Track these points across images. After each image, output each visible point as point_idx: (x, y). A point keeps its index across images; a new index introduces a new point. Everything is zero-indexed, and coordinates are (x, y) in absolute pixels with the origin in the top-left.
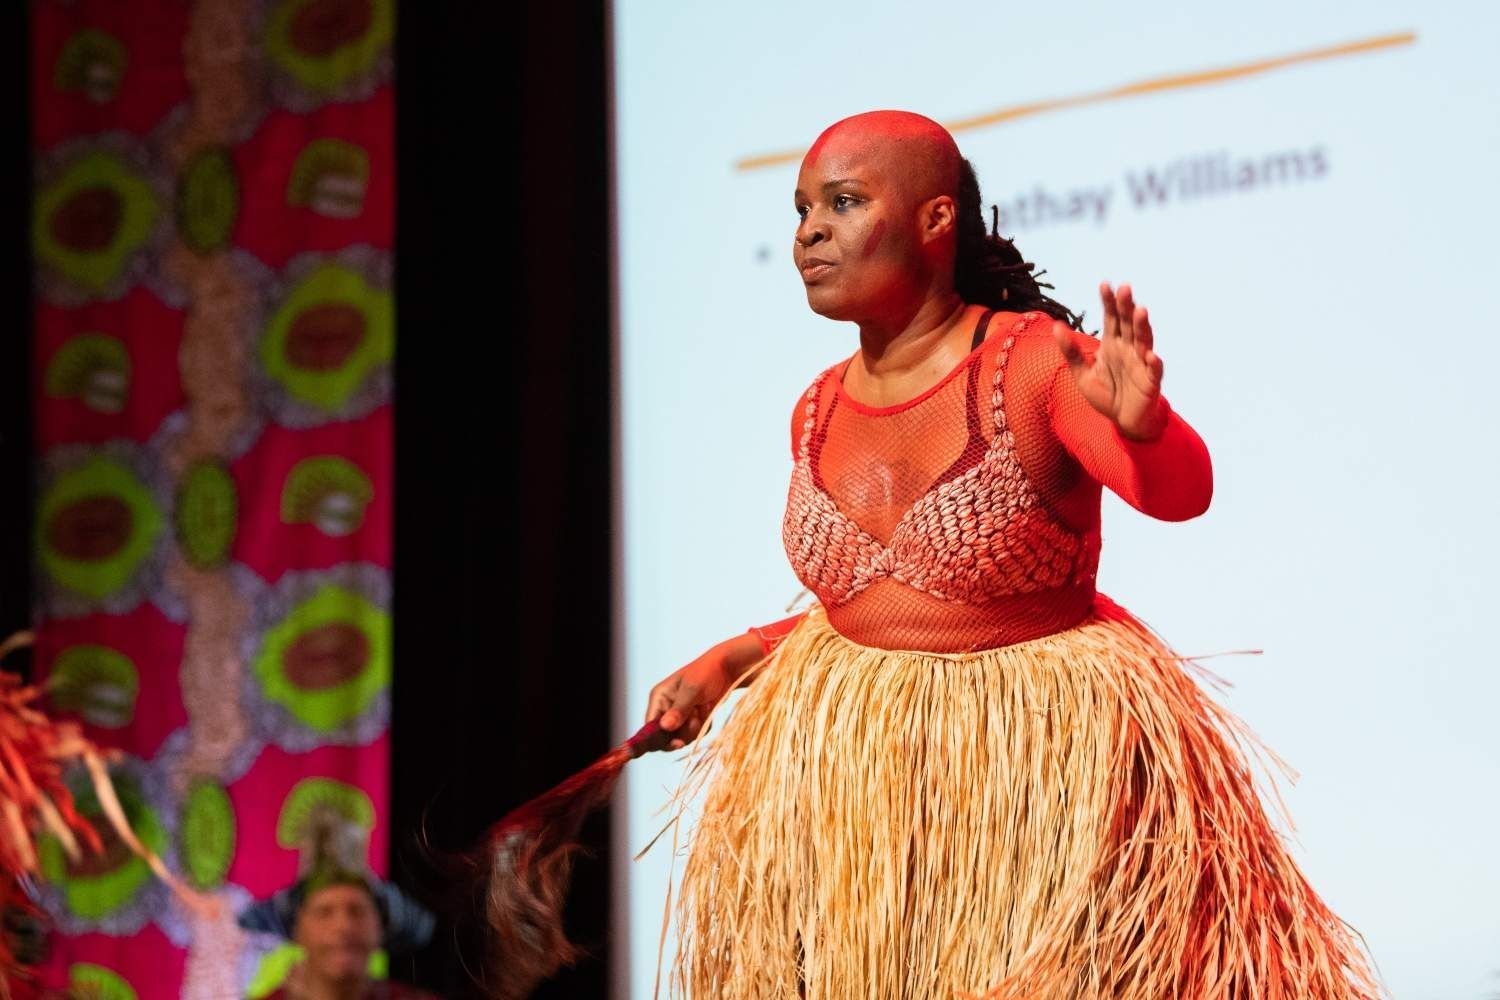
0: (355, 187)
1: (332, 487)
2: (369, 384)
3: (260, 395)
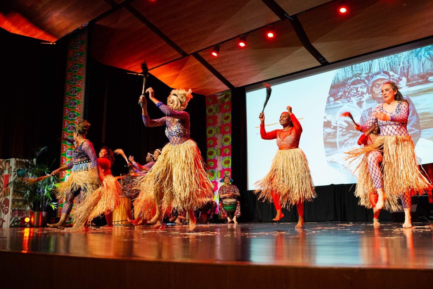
0: (229, 129)
1: (227, 151)
2: (230, 143)
3: (222, 144)
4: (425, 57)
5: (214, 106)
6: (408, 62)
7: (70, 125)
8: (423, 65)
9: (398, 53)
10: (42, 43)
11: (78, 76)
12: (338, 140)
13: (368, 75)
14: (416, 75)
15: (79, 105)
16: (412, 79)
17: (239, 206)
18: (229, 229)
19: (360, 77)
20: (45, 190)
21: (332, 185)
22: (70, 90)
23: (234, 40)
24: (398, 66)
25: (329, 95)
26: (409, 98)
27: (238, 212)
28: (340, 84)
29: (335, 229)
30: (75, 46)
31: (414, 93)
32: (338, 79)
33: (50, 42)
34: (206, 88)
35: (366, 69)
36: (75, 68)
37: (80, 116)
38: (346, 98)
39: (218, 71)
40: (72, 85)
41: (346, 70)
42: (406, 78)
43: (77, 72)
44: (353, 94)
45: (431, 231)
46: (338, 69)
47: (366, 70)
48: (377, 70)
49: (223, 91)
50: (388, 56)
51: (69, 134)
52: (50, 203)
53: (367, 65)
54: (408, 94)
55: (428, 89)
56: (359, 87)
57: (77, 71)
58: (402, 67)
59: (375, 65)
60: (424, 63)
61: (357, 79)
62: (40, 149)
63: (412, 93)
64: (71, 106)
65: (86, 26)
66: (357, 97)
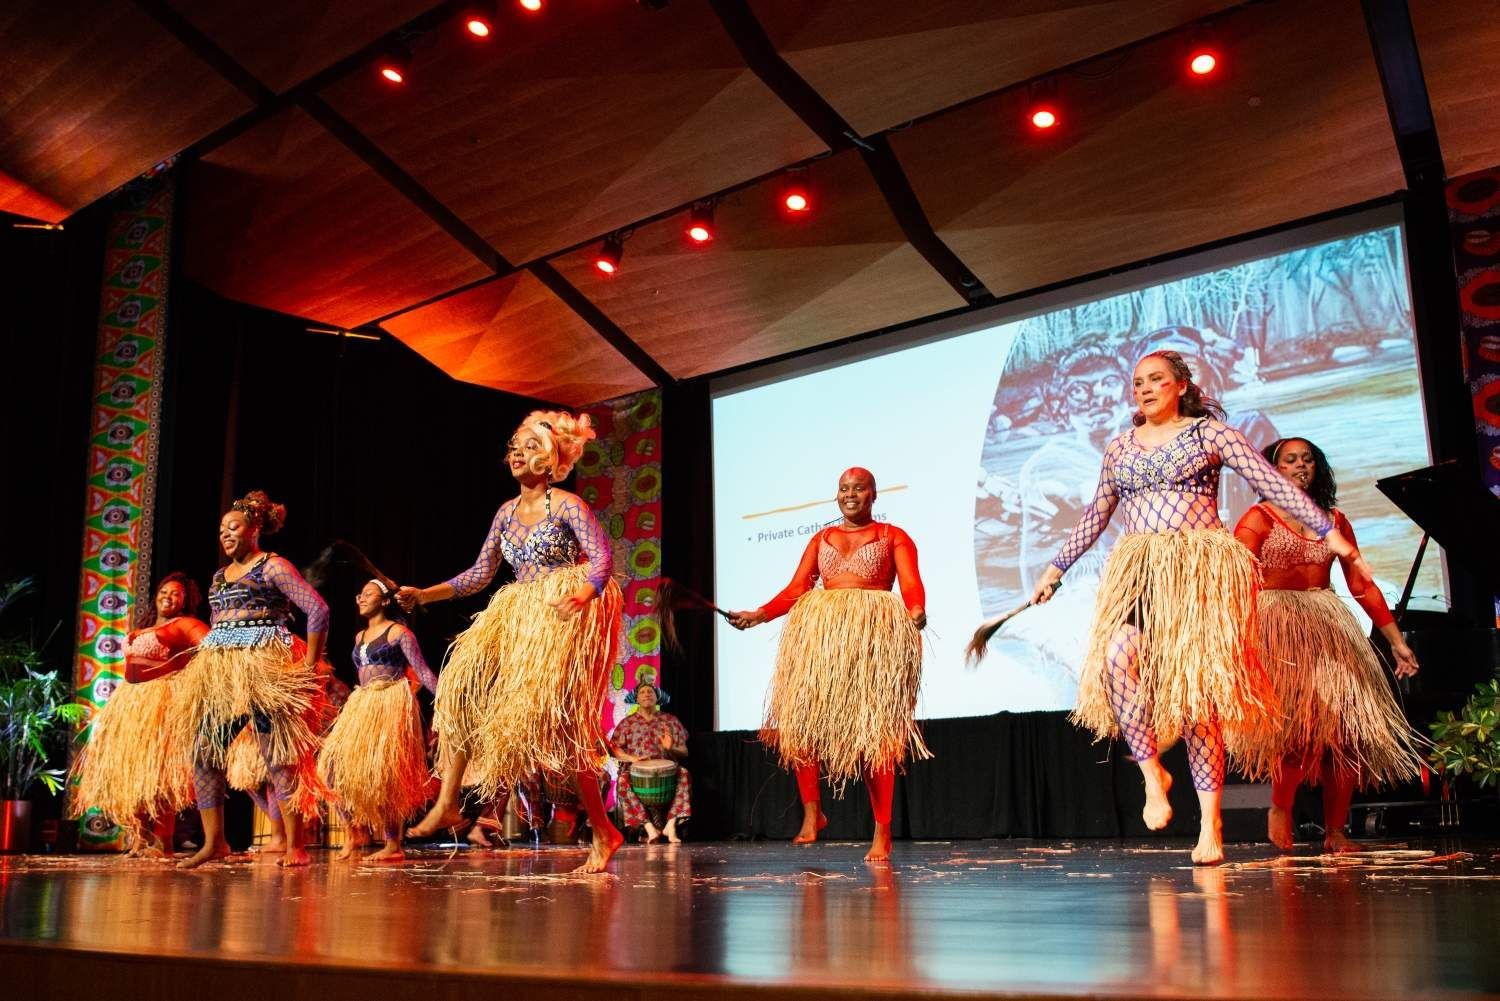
1: (647, 596)
3: (629, 573)
4: (1323, 279)
5: (602, 444)
6: (1265, 295)
7: (112, 507)
8: (1316, 306)
9: (1227, 268)
10: (16, 226)
11: (140, 340)
12: (1024, 561)
13: (1128, 339)
14: (1289, 341)
15: (142, 438)
16: (1276, 355)
17: (684, 784)
18: (651, 862)
19: (1100, 348)
20: (25, 727)
21: (1005, 715)
22: (110, 385)
23: (670, 218)
24: (1231, 312)
25: (995, 408)
26: (1266, 420)
27: (682, 806)
28: (1032, 371)
29: (1012, 864)
30: (131, 237)
31: (1282, 403)
32: (1025, 353)
33: (45, 223)
34: (576, 380)
35: (1122, 319)
36: (131, 312)
37: (144, 474)
38: (1051, 419)
39: (618, 324)
40: (117, 369)
41: (1052, 323)
42: (1257, 350)
43: (137, 326)
44: (1076, 404)
45: (1339, 871)
46: (1027, 321)
47: (1122, 324)
48: (1158, 323)
49: (634, 390)
50: (1196, 278)
51: (108, 538)
52: (41, 771)
53: (1125, 307)
54: (1263, 405)
55: (1332, 390)
56: (1095, 382)
57: (136, 323)
58: (1244, 315)
59: (1153, 307)
60: (1320, 299)
61: (1091, 355)
62: (7, 585)
63: (1276, 403)
64: (116, 442)
65: (171, 169)
66: (1091, 416)
